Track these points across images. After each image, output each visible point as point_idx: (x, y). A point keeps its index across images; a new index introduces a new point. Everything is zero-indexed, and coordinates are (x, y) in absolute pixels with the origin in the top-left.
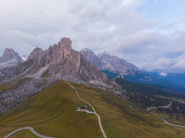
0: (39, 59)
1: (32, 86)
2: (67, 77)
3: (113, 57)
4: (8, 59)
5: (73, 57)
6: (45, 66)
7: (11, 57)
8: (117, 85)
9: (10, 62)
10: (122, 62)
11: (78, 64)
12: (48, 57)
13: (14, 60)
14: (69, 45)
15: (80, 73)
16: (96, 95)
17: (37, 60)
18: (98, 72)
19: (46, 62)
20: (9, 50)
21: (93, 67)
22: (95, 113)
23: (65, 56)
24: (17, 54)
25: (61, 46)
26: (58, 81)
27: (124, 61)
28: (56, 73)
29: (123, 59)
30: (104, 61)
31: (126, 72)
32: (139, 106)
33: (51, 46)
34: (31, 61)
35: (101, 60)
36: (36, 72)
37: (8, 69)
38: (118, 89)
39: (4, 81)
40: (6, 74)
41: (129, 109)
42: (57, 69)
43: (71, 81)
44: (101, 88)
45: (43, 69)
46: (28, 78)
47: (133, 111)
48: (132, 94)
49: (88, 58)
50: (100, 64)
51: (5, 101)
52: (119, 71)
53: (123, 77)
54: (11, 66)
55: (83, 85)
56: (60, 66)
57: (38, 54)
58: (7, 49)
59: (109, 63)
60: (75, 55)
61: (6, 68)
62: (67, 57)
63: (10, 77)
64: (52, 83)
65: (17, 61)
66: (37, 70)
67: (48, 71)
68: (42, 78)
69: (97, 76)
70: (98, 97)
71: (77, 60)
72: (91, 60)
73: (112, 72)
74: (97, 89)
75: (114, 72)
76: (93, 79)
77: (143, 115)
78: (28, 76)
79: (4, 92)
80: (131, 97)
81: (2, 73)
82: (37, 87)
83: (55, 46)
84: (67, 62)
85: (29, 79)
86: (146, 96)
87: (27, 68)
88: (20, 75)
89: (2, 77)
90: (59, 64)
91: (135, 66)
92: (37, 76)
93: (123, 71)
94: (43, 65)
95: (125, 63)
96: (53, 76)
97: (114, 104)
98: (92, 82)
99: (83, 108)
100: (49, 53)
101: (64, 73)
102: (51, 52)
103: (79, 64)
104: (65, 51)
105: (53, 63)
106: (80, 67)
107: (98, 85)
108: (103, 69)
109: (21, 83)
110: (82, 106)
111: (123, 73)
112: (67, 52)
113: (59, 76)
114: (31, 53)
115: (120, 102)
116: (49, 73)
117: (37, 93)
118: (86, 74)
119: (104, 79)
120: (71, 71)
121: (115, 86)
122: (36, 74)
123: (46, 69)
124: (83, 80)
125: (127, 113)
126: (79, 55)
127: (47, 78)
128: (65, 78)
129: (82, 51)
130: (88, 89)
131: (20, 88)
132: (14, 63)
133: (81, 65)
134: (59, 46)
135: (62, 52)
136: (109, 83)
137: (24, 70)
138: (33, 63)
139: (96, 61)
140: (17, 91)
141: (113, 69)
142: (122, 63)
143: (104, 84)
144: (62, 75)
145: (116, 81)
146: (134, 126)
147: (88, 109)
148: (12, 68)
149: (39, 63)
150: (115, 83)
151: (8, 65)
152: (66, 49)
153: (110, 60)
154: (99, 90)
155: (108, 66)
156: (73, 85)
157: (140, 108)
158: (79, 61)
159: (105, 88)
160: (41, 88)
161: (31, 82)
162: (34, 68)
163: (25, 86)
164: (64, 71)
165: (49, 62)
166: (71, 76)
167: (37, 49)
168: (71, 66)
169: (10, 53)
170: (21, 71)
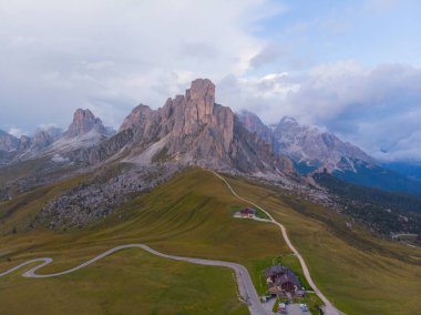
0: (147, 127)
1: (136, 178)
4: (82, 132)
5: (218, 119)
6: (159, 139)
8: (318, 187)
9: (84, 137)
10: (328, 140)
11: (228, 135)
12: (164, 123)
13: (93, 133)
14: (210, 93)
15: (234, 154)
17: (143, 130)
19: (161, 133)
20: (84, 113)
21: (261, 143)
22: (274, 221)
23: (201, 117)
24: (97, 121)
25: (192, 98)
26: (189, 168)
31: (339, 165)
33: (170, 99)
34: (130, 131)
36: (140, 152)
37: (81, 152)
40: (78, 162)
42: (184, 146)
44: (282, 186)
45: (155, 147)
48: (353, 202)
51: (86, 204)
52: (321, 160)
53: (330, 172)
54: (88, 144)
56: (191, 138)
57: (142, 118)
58: (80, 111)
60: (222, 115)
61: (79, 150)
62: (206, 121)
65: (99, 135)
66: (143, 149)
67: (165, 149)
68: (155, 164)
69: (271, 164)
71: (226, 126)
74: (273, 189)
76: (263, 169)
78: (124, 161)
79: (83, 189)
80: (351, 207)
81: (71, 160)
83: (180, 99)
84: (206, 129)
85: (129, 166)
87: (121, 147)
88: (107, 161)
90: (189, 135)
92: (145, 158)
93: (331, 162)
94: (156, 139)
96: (177, 158)
98: (259, 174)
100: (167, 112)
101: (199, 154)
102: (171, 111)
103: (231, 135)
104: (202, 107)
105: (175, 133)
106: (233, 142)
107: (273, 181)
109: (113, 172)
112: (205, 110)
113: (188, 159)
114: (128, 117)
116: (168, 153)
117: (148, 191)
118: (245, 157)
119: (287, 171)
120: (213, 149)
121: (311, 186)
122: (140, 156)
123: (162, 147)
124: (241, 170)
126: (230, 117)
127: (166, 164)
128: (202, 163)
131: (111, 180)
132: (92, 139)
133: (234, 137)
134: (189, 98)
135: (194, 109)
137: (116, 150)
138: (132, 135)
140: (106, 187)
142: (327, 143)
144: (195, 157)
147: (256, 214)
148: (89, 150)
150: (312, 182)
151: (81, 144)
152: (203, 102)
154: (277, 189)
157: (373, 231)
158: (231, 128)
160: (154, 181)
161: (134, 170)
162: (135, 145)
163: (121, 177)
164: (199, 150)
165: (167, 132)
166: (214, 161)
167: (141, 108)
168: (214, 138)
169: (85, 119)
170: (108, 153)
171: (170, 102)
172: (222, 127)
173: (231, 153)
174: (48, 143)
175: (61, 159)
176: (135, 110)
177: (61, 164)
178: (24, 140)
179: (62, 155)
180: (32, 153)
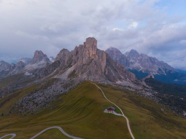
0: (66, 60)
1: (60, 87)
2: (93, 77)
3: (141, 55)
4: (38, 61)
5: (99, 57)
6: (72, 66)
7: (41, 59)
8: (147, 86)
9: (39, 63)
10: (152, 60)
11: (104, 64)
12: (74, 58)
13: (43, 62)
14: (95, 44)
15: (107, 73)
16: (123, 96)
17: (64, 61)
18: (125, 72)
19: (73, 63)
20: (39, 52)
21: (119, 67)
22: (123, 115)
23: (91, 56)
24: (45, 56)
25: (86, 46)
26: (85, 81)
27: (154, 59)
28: (82, 73)
29: (153, 57)
30: (132, 60)
31: (157, 72)
32: (174, 110)
33: (76, 47)
34: (59, 61)
35: (128, 59)
36: (63, 73)
37: (38, 70)
38: (148, 90)
39: (34, 82)
40: (36, 75)
41: (162, 112)
42: (83, 70)
43: (97, 81)
44: (129, 89)
45: (70, 70)
46: (55, 79)
47: (166, 115)
48: (165, 95)
49: (114, 58)
50: (128, 63)
51: (36, 101)
52: (150, 70)
53: (153, 77)
54: (41, 67)
55: (110, 85)
56: (86, 66)
57: (64, 55)
58: (37, 51)
59: (137, 61)
60: (100, 54)
61: (37, 70)
62: (93, 57)
63: (40, 78)
64: (79, 83)
65: (46, 62)
66: (64, 71)
67: (74, 71)
68: (69, 79)
69: (125, 76)
70: (126, 99)
71: (102, 60)
72: (118, 59)
73: (141, 72)
74: (125, 90)
75: (143, 71)
76: (120, 79)
77: (179, 119)
78: (55, 77)
79: (35, 92)
80: (163, 99)
81: (33, 74)
82: (64, 88)
83: (81, 46)
84: (93, 62)
85: (57, 80)
86: (182, 99)
87: (55, 69)
88: (48, 76)
89: (33, 78)
90: (85, 64)
91: (167, 64)
92: (65, 76)
93: (154, 70)
94: (70, 66)
95: (156, 61)
96: (79, 76)
97: (144, 107)
98: (119, 82)
99: (110, 109)
100: (75, 54)
101: (90, 74)
102: (77, 53)
103: (105, 64)
104: (91, 51)
105: (79, 63)
106: (106, 67)
107: (126, 86)
108: (131, 69)
109: (50, 83)
110: (109, 108)
111: (154, 72)
113: (85, 76)
114: (58, 55)
115: (150, 104)
116: (76, 73)
117: (65, 94)
118: (112, 74)
119: (132, 80)
120: (96, 71)
121: (144, 86)
122: (63, 74)
123: (73, 70)
124: (110, 80)
125: (159, 117)
126: (105, 55)
127: (74, 79)
128: (91, 79)
129: (108, 50)
130: (115, 90)
131: (48, 88)
132: (43, 64)
133: (106, 64)
135: (87, 52)
136: (138, 84)
137: (52, 71)
138: (60, 64)
139: (122, 60)
140: (46, 92)
141: (142, 68)
142: (152, 62)
143: (132, 85)
144: (88, 75)
145: (145, 81)
146: (169, 132)
147: (115, 111)
148: (41, 69)
149: (66, 64)
150: (145, 84)
151: (38, 67)
152: (91, 49)
153: (139, 58)
154: (127, 92)
155: (137, 65)
156: (100, 85)
157: (174, 112)
158: (105, 61)
159: (133, 89)
161: (59, 82)
162: (61, 69)
163: (53, 86)
164: (90, 71)
165: (75, 63)
166: (97, 77)
167: (64, 50)
168: (97, 66)
169: (40, 55)
170: (49, 72)
171: (76, 48)
172: (100, 60)
173: (105, 72)
174: (23, 66)
175: (29, 74)
176: (61, 51)
177: (28, 76)
178: (12, 65)
179: (29, 72)
180: (16, 71)
